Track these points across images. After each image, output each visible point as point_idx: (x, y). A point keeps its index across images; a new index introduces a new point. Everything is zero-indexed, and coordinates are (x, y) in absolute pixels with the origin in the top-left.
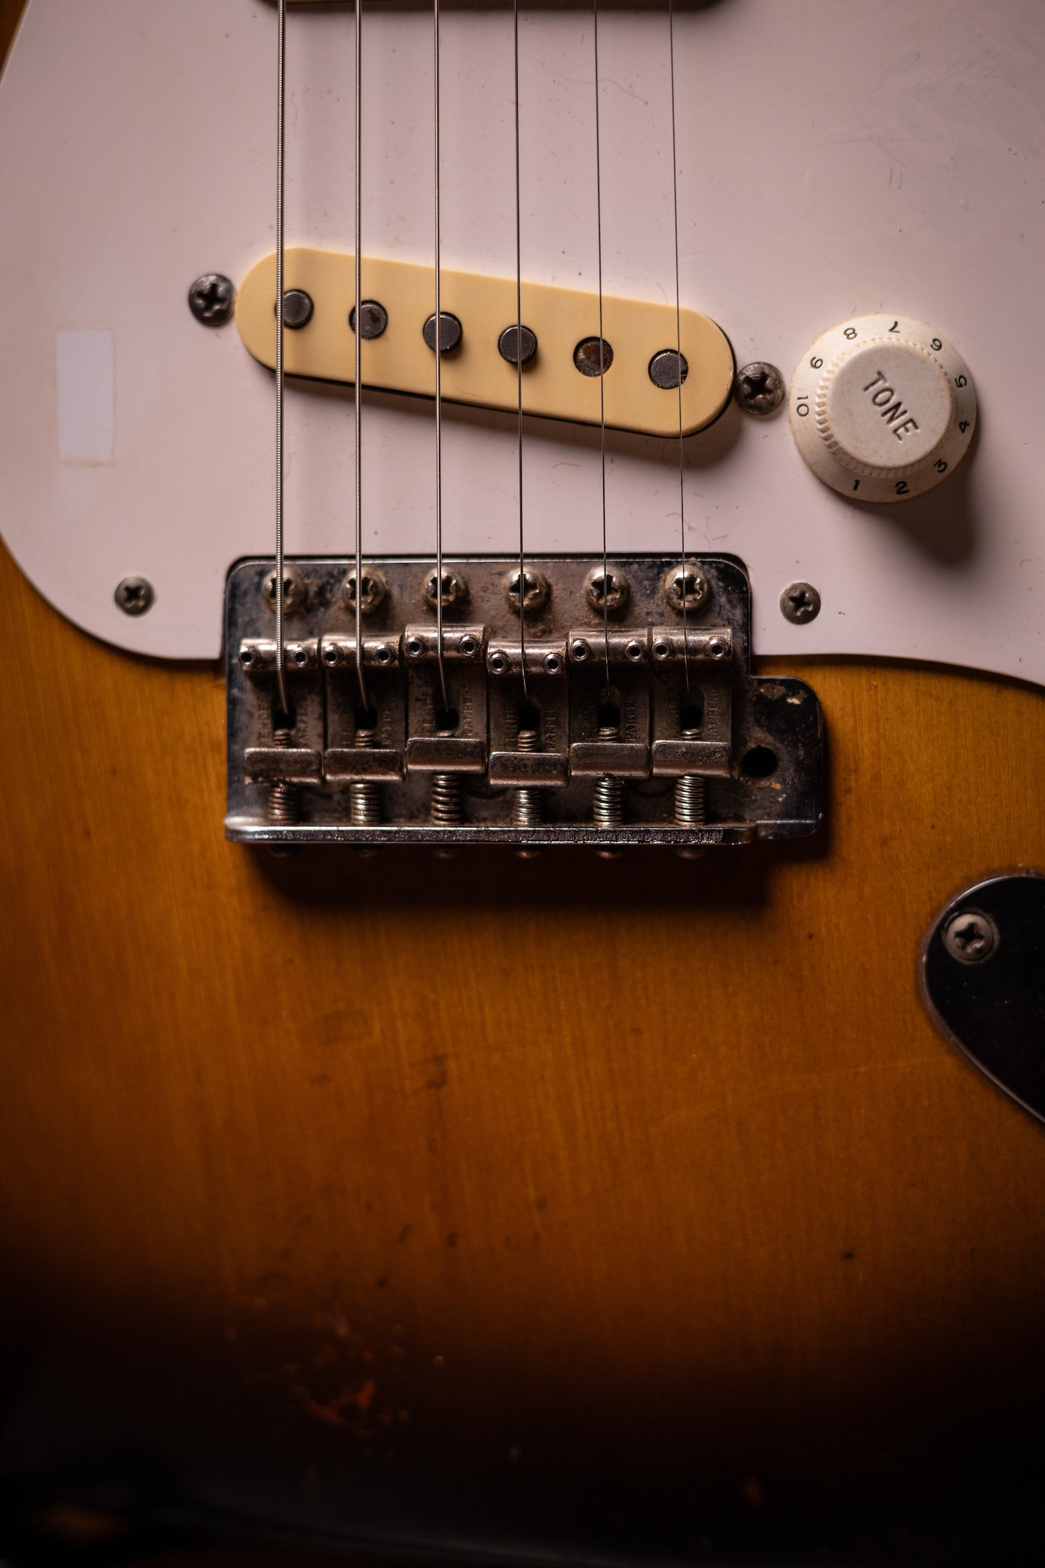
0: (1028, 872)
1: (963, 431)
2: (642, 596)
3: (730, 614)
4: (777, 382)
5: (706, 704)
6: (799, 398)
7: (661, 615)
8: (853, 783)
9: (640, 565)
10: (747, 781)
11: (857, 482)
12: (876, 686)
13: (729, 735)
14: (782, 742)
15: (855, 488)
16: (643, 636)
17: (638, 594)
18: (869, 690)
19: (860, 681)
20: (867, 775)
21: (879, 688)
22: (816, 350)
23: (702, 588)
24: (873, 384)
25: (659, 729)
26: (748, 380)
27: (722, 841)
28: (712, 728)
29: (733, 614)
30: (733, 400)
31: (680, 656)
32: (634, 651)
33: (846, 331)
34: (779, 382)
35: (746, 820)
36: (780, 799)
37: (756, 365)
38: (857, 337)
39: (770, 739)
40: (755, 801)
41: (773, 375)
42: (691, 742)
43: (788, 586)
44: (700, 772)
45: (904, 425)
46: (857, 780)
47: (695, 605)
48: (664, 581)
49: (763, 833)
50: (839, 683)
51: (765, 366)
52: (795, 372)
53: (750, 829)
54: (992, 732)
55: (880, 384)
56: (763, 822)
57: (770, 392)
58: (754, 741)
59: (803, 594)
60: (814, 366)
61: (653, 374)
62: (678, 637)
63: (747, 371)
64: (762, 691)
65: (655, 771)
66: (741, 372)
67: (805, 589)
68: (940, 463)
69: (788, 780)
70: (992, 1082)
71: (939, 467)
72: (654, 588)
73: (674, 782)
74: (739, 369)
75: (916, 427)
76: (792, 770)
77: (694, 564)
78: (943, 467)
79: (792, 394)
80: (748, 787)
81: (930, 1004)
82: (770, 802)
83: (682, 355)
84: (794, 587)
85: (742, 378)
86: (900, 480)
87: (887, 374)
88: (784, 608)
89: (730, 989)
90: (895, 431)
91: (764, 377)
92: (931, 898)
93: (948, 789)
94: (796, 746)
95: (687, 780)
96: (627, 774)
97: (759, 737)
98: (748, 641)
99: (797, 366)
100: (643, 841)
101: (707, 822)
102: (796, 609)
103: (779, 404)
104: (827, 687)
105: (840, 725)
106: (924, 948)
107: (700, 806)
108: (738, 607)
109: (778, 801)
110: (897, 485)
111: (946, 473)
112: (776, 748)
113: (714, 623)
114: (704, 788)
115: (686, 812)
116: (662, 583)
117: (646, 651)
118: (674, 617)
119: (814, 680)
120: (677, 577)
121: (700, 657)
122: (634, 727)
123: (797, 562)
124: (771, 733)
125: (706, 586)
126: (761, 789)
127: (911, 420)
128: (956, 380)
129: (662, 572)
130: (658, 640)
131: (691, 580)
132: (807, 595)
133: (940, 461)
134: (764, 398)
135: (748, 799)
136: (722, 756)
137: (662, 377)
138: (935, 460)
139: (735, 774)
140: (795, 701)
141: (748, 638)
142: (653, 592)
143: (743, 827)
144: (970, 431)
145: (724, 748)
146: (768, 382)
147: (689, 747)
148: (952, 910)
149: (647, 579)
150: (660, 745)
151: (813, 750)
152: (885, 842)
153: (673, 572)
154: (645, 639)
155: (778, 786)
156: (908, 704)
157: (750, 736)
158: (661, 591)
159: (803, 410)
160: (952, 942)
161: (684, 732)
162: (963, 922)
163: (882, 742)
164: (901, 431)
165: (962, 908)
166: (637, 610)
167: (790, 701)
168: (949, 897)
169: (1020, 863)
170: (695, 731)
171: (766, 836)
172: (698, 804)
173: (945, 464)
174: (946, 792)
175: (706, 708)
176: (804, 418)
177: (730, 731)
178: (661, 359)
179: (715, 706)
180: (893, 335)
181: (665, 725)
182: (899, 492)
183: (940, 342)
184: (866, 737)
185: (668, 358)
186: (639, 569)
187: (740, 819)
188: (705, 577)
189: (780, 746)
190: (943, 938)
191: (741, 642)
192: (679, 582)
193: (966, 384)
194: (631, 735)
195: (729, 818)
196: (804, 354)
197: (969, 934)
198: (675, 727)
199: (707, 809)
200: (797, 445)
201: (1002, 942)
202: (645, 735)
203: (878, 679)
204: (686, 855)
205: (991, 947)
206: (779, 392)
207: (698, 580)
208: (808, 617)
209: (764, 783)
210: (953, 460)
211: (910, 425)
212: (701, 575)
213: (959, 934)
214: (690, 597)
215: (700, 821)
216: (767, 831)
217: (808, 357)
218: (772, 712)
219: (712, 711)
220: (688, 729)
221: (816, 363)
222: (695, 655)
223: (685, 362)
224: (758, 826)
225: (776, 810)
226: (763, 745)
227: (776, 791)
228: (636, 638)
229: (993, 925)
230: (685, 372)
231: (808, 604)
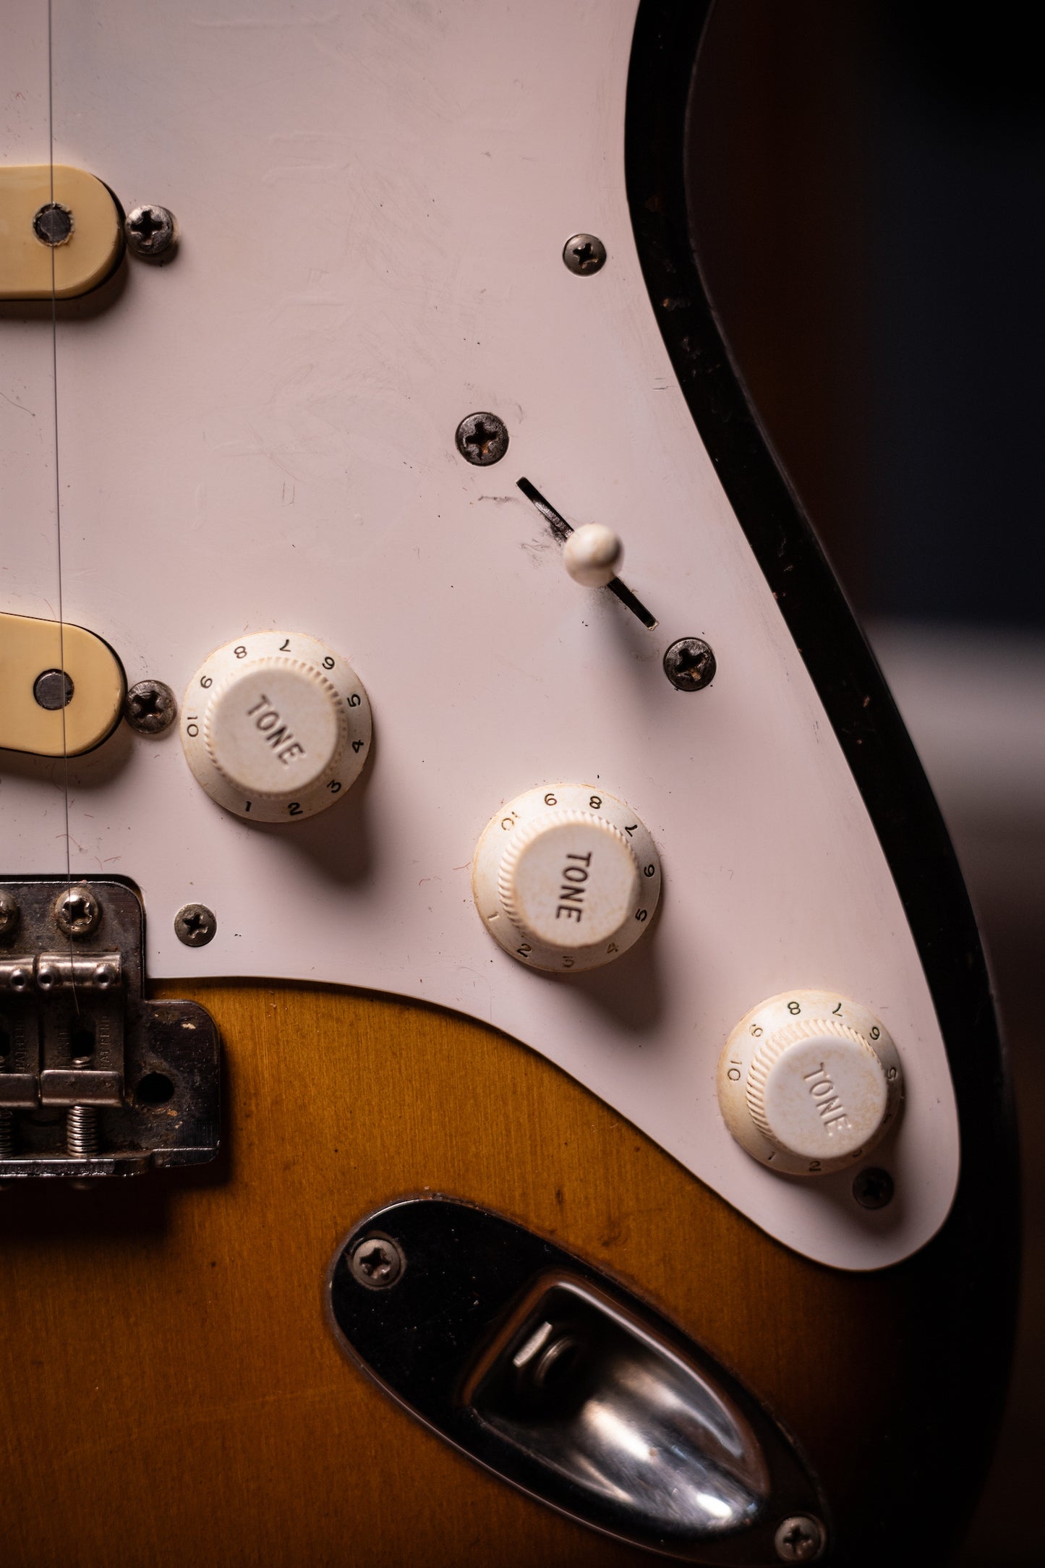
0: (434, 1195)
1: (357, 751)
2: (31, 919)
3: (123, 938)
4: (168, 701)
5: (97, 1031)
6: (189, 718)
7: (52, 939)
8: (253, 1108)
9: (29, 888)
10: (143, 1108)
11: (249, 804)
12: (275, 1008)
13: (122, 1063)
14: (177, 1068)
15: (248, 809)
16: (28, 964)
17: (28, 918)
18: (267, 1013)
19: (260, 1003)
20: (269, 1099)
21: (279, 1010)
22: (205, 670)
23: (91, 912)
24: (258, 707)
25: (50, 1057)
26: (138, 698)
27: (114, 1172)
28: (105, 1056)
29: (125, 937)
30: (124, 719)
31: (67, 984)
32: (18, 980)
33: (236, 650)
34: (170, 701)
35: (142, 1148)
36: (177, 1127)
37: (146, 684)
38: (247, 655)
39: (165, 1065)
40: (151, 1128)
41: (164, 694)
42: (80, 1072)
43: (183, 908)
44: (90, 1101)
45: (289, 749)
46: (257, 1105)
47: (86, 929)
48: (55, 904)
49: (160, 1162)
50: (237, 1005)
51: (156, 685)
52: (186, 691)
53: (145, 1159)
54: (394, 1054)
55: (264, 709)
56: (160, 1150)
57: (161, 711)
58: (149, 1067)
59: (197, 917)
60: (204, 686)
61: (38, 695)
62: (65, 965)
63: (137, 689)
64: (157, 1016)
65: (45, 1101)
66: (132, 691)
67: (199, 911)
68: (333, 783)
69: (185, 1107)
70: (404, 1410)
71: (332, 787)
72: (45, 911)
73: (65, 1112)
74: (130, 687)
75: (301, 751)
76: (188, 1097)
77: (84, 887)
78: (337, 787)
79: (183, 713)
80: (144, 1114)
81: (337, 1331)
82: (167, 1129)
83: (65, 674)
84: (188, 909)
85: (131, 696)
86: (293, 803)
87: (270, 697)
88: (178, 931)
89: (132, 1320)
90: (280, 756)
91: (154, 695)
92: (336, 1223)
93: (351, 1112)
94: (191, 1072)
95: (78, 1110)
96: (15, 1104)
97: (154, 1063)
98: (141, 966)
99: (188, 684)
100: (33, 1174)
101: (100, 1151)
102: (191, 932)
103: (171, 722)
104: (226, 1012)
105: (239, 1048)
106: (330, 1275)
107: (93, 1135)
108: (131, 931)
109: (175, 1129)
110: (290, 806)
111: (340, 793)
112: (172, 1075)
113: (105, 947)
114: (94, 1117)
115: (78, 1142)
116: (51, 906)
117: (31, 979)
118: (64, 940)
119: (212, 1003)
120: (67, 900)
121: (88, 984)
122: (23, 1055)
123: (191, 883)
124: (166, 1060)
125: (96, 910)
126: (156, 1116)
127: (297, 745)
128: (348, 699)
129: (52, 895)
130: (44, 969)
131: (81, 903)
132: (202, 917)
133: (333, 781)
134: (155, 717)
135: (143, 1127)
136: (112, 1086)
137: (47, 698)
138: (329, 780)
139: (130, 1101)
140: (191, 1026)
141: (141, 962)
142: (43, 916)
143: (138, 1156)
144: (364, 751)
145: (113, 1078)
146: (158, 701)
147: (78, 1076)
148: (357, 1236)
149: (37, 903)
150: (49, 1075)
151: (209, 1076)
152: (287, 1167)
153: (63, 896)
154: (30, 967)
155: (174, 1113)
156: (308, 1026)
157: (145, 1062)
158: (52, 914)
159: (193, 730)
160: (358, 1268)
161: (74, 1061)
162: (370, 1246)
163: (282, 1066)
164: (286, 756)
165: (366, 1233)
166: (27, 934)
167: (185, 1026)
168: (354, 1222)
169: (426, 1186)
170: (86, 1059)
171: (162, 1165)
172: (91, 1134)
173: (340, 785)
174: (349, 1115)
175: (97, 1035)
176: (194, 738)
177: (122, 1058)
178: (46, 679)
179: (107, 1034)
180: (284, 654)
181: (56, 1053)
182: (292, 813)
183: (333, 661)
184: (266, 1061)
185: (53, 678)
186: (29, 891)
187: (135, 1147)
188: (97, 900)
189: (175, 1072)
190: (349, 1263)
191: (134, 966)
192: (67, 906)
193: (359, 704)
194: (21, 1063)
195: (125, 1147)
196: (195, 672)
197: (375, 1259)
198: (66, 1055)
199: (98, 1140)
200: (189, 764)
201: (409, 1268)
202: (35, 1064)
203: (277, 1001)
204: (80, 1186)
205: (399, 1272)
206: (170, 711)
207: (88, 904)
208: (203, 940)
209: (160, 1110)
210: (348, 778)
211: (295, 750)
212: (91, 898)
213: (364, 1260)
214: (79, 922)
215: (92, 1151)
216: (164, 1159)
217: (198, 676)
218: (167, 1037)
219: (103, 1038)
220: (79, 1057)
221: (205, 682)
222: (82, 983)
223: (70, 682)
224: (153, 1155)
225: (173, 1138)
226: (158, 1072)
227: (173, 1118)
228: (21, 966)
229: (400, 1250)
230: (70, 693)
231: (203, 926)
